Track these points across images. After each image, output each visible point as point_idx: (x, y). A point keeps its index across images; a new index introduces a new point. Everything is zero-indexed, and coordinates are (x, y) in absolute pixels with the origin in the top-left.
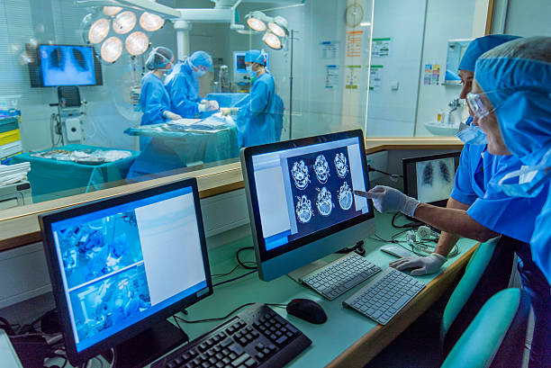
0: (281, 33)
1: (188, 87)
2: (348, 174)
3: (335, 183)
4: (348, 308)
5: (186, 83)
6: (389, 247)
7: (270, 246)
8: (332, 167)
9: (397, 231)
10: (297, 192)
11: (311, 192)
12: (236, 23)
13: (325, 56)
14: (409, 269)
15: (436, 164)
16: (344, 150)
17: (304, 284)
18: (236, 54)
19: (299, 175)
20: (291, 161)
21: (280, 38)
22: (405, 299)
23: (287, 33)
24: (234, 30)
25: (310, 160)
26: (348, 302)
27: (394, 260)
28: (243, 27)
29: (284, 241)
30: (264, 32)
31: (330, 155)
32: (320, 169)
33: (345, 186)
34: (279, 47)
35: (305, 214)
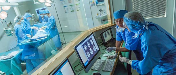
0: (51, 2)
2: (93, 43)
3: (92, 46)
4: (104, 71)
5: (25, 23)
6: (105, 55)
7: (85, 65)
8: (90, 43)
10: (86, 52)
11: (89, 51)
12: (36, 2)
13: (62, 4)
14: (110, 58)
15: (106, 32)
16: (91, 38)
17: (93, 70)
18: (36, 10)
19: (85, 48)
20: (83, 46)
21: (50, 3)
23: (52, 2)
24: (36, 4)
25: (86, 44)
26: (103, 70)
28: (38, 2)
29: (87, 63)
30: (45, 3)
31: (89, 41)
32: (88, 45)
33: (94, 46)
34: (50, 6)
35: (89, 56)
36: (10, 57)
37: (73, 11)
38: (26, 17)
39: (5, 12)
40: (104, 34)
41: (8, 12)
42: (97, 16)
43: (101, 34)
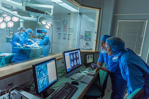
0: (50, 25)
1: (25, 37)
2: (78, 57)
3: (77, 59)
5: (25, 35)
6: (84, 71)
7: (68, 71)
8: (76, 56)
9: (84, 69)
10: (71, 61)
11: (73, 60)
12: (39, 22)
13: (58, 31)
15: (90, 55)
16: (78, 52)
17: (72, 79)
18: (37, 29)
19: (71, 57)
20: (70, 54)
21: (50, 27)
22: (91, 80)
23: (52, 26)
24: (38, 24)
25: (73, 54)
26: (82, 81)
27: (86, 74)
28: (41, 23)
29: (70, 70)
30: (46, 25)
31: (76, 53)
32: (74, 56)
33: (78, 59)
34: (49, 28)
35: (72, 65)
36: (3, 56)
37: (65, 39)
38: (28, 31)
39: (13, 22)
40: (87, 56)
41: (15, 23)
42: (83, 47)
43: (85, 55)
